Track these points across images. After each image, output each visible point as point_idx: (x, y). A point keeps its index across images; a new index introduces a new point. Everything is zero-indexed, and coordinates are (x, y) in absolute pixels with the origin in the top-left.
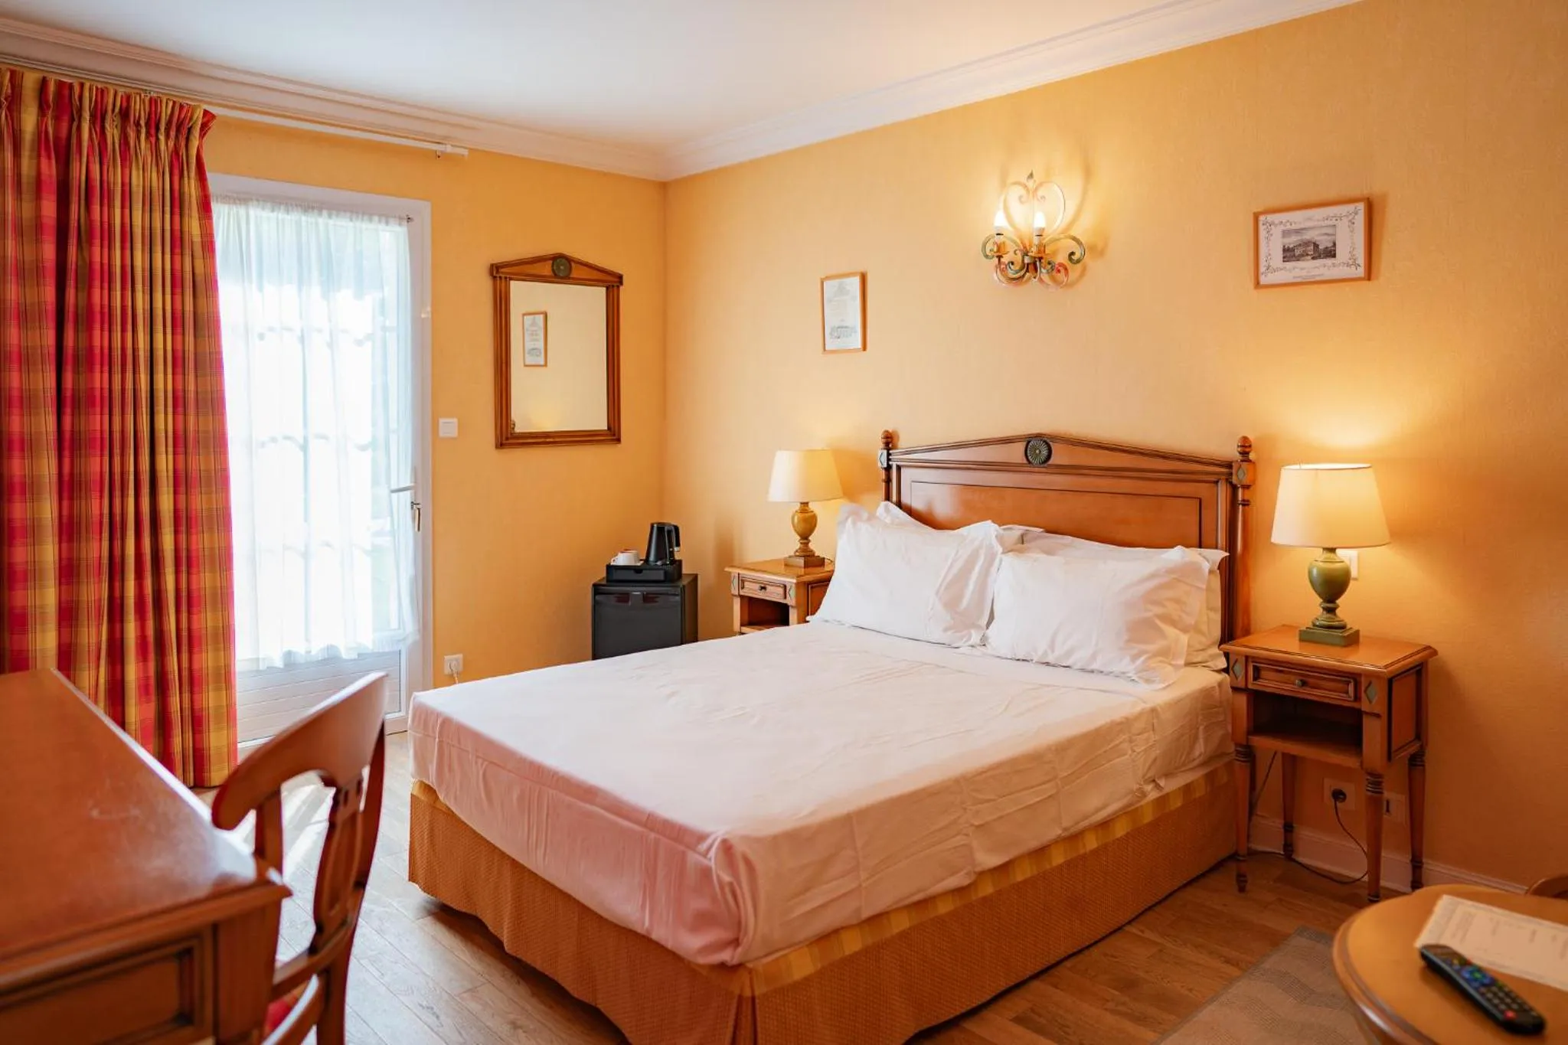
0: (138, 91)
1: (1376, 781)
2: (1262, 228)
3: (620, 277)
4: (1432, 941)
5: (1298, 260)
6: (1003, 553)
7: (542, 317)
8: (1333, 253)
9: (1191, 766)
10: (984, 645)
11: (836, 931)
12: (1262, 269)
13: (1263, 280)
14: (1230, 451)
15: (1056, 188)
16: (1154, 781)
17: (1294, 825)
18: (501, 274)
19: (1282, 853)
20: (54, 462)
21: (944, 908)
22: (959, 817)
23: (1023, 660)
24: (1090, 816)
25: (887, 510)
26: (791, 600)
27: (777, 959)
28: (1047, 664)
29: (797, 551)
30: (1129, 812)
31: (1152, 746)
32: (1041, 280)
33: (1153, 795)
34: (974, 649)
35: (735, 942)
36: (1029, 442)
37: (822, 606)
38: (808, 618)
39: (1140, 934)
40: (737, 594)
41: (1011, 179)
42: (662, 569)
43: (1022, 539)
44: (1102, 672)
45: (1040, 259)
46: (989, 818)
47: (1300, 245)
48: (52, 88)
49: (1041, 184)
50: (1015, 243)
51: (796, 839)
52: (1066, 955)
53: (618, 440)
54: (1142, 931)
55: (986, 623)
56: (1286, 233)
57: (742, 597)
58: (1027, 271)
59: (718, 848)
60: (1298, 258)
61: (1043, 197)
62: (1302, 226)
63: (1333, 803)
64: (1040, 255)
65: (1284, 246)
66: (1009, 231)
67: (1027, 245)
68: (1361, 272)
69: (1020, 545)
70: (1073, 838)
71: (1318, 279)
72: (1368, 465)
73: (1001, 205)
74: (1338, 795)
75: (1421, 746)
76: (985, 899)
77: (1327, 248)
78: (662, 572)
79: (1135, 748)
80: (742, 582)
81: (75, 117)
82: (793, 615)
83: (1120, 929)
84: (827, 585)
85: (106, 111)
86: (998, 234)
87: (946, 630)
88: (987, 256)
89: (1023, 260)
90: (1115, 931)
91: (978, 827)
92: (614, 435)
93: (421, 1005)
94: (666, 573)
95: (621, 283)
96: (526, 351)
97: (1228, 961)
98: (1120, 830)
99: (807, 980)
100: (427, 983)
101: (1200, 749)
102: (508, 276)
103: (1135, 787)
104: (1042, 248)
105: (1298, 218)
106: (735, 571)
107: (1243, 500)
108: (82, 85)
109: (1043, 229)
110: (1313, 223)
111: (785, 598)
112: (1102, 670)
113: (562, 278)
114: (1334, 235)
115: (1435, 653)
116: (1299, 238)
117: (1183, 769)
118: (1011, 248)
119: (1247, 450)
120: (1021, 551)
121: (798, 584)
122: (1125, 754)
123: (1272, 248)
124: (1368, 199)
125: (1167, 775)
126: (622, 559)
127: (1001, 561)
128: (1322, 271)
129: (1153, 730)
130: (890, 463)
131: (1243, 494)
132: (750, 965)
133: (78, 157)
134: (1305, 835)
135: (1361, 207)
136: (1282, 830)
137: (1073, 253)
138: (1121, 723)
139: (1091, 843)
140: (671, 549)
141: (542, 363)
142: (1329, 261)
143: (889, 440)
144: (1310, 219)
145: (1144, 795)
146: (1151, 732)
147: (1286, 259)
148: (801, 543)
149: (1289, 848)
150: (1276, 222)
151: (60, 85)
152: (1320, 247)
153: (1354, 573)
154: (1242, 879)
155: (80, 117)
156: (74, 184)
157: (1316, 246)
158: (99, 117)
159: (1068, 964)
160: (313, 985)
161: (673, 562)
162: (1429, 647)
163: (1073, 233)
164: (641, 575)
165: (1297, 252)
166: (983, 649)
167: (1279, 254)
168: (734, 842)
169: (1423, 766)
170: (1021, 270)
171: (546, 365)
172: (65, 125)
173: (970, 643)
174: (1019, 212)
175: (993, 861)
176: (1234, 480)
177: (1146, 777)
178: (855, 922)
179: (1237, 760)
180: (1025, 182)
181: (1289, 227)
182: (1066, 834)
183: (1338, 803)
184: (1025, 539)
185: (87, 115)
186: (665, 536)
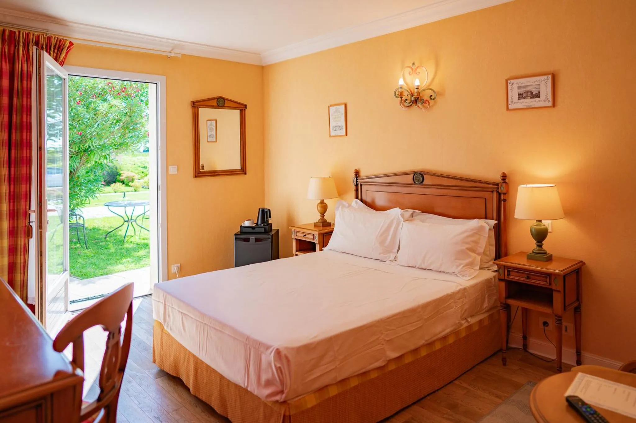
0: (43, 34)
1: (559, 319)
2: (509, 86)
3: (246, 106)
4: (572, 394)
5: (525, 99)
6: (403, 221)
7: (214, 122)
8: (538, 96)
9: (482, 312)
10: (396, 260)
11: (326, 386)
12: (510, 102)
13: (510, 107)
14: (498, 178)
15: (424, 69)
16: (466, 319)
17: (527, 336)
18: (196, 105)
19: (522, 348)
20: (7, 187)
21: (374, 375)
22: (380, 337)
23: (412, 267)
24: (437, 335)
25: (356, 203)
26: (316, 241)
27: (300, 399)
28: (422, 268)
29: (319, 220)
30: (456, 333)
31: (465, 304)
32: (419, 106)
33: (466, 325)
34: (391, 262)
35: (282, 392)
36: (414, 174)
37: (329, 244)
38: (323, 249)
39: (460, 384)
40: (294, 238)
41: (406, 65)
42: (263, 228)
43: (412, 215)
44: (445, 272)
45: (418, 98)
46: (393, 337)
47: (525, 93)
48: (7, 33)
49: (418, 67)
50: (407, 91)
51: (307, 348)
52: (427, 394)
53: (245, 173)
54: (461, 383)
55: (397, 251)
56: (519, 88)
57: (296, 239)
58: (413, 103)
59: (275, 352)
60: (524, 98)
61: (419, 73)
62: (526, 84)
63: (543, 327)
64: (418, 97)
65: (519, 93)
66: (405, 87)
67: (413, 92)
68: (550, 104)
69: (411, 218)
70: (430, 344)
71: (532, 106)
72: (554, 185)
73: (402, 76)
74: (545, 324)
75: (579, 303)
76: (391, 371)
77: (536, 94)
78: (263, 229)
79: (457, 306)
80: (296, 232)
81: (17, 45)
82: (317, 247)
83: (451, 382)
84: (331, 234)
85: (29, 42)
86: (400, 88)
87: (380, 254)
88: (396, 97)
89: (411, 99)
90: (449, 383)
91: (388, 341)
92: (243, 171)
93: (155, 417)
94: (265, 229)
95: (246, 108)
96: (208, 136)
97: (497, 396)
98: (451, 340)
99: (313, 408)
100: (158, 407)
101: (486, 305)
102: (198, 106)
103: (457, 322)
104: (418, 93)
105: (524, 81)
106: (293, 229)
107: (504, 199)
108: (19, 32)
109: (418, 86)
110: (530, 83)
111: (314, 240)
112: (444, 271)
113: (221, 106)
114: (539, 88)
115: (584, 264)
116: (524, 90)
117: (479, 313)
118: (406, 93)
119: (505, 178)
120: (411, 220)
121: (319, 234)
122: (453, 308)
123: (514, 93)
124: (553, 73)
125: (472, 316)
126: (247, 223)
127: (403, 224)
128: (534, 103)
129: (465, 297)
130: (358, 183)
131: (503, 197)
132: (289, 402)
133: (18, 61)
134: (532, 341)
135: (550, 76)
136: (522, 339)
137: (431, 96)
138: (451, 295)
139: (438, 346)
140: (267, 219)
141: (215, 141)
142: (537, 99)
143: (357, 173)
144: (529, 81)
145: (461, 325)
146: (464, 298)
147: (519, 98)
148: (321, 217)
149: (525, 346)
150: (515, 83)
151: (11, 32)
152: (533, 93)
153: (550, 230)
154: (504, 360)
155: (19, 44)
156: (16, 72)
157: (532, 93)
158: (26, 45)
159: (428, 398)
160: (102, 413)
161: (268, 224)
162: (582, 261)
163: (431, 87)
164: (254, 230)
165: (524, 95)
166: (395, 262)
167: (516, 96)
168: (281, 350)
169: (580, 312)
170: (410, 102)
171: (216, 142)
172: (12, 49)
173: (390, 259)
174: (409, 78)
175: (394, 355)
176: (500, 191)
177: (463, 317)
178: (334, 382)
179: (502, 310)
180: (411, 66)
181: (520, 85)
182: (426, 343)
183: (545, 327)
184: (413, 215)
185: (21, 44)
186: (265, 214)
